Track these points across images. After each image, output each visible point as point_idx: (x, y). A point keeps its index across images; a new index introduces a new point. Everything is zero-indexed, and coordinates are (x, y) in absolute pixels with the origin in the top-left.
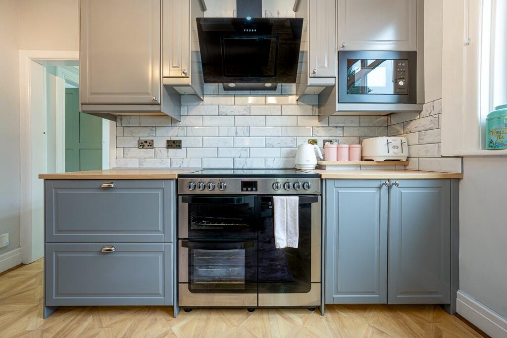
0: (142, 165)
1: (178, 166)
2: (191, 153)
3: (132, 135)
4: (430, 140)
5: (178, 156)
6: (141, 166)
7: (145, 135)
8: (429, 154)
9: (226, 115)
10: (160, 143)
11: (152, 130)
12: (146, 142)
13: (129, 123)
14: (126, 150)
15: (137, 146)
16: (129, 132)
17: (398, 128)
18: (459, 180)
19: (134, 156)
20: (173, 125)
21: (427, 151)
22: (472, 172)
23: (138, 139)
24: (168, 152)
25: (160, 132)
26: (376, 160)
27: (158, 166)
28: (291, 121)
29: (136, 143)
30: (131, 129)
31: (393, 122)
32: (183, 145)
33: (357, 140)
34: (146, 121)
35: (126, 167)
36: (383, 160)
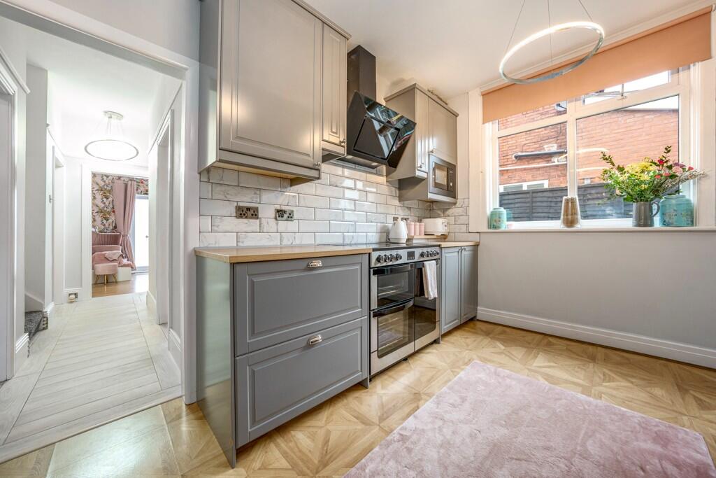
0: (243, 242)
1: (289, 243)
2: (304, 226)
3: (226, 197)
4: (462, 222)
5: (289, 230)
6: (240, 244)
7: (246, 200)
8: (462, 231)
9: (336, 186)
10: (267, 212)
11: (255, 193)
12: (248, 209)
13: (222, 180)
14: (217, 221)
15: (234, 214)
16: (222, 193)
17: (439, 212)
18: (478, 245)
19: (228, 228)
20: (283, 190)
21: (461, 229)
22: (485, 240)
23: (235, 204)
24: (277, 224)
25: (266, 197)
26: (436, 234)
27: (265, 242)
28: (382, 199)
29: (233, 210)
30: (223, 188)
31: (434, 207)
32: (295, 216)
33: (417, 219)
34: (246, 180)
35: (217, 246)
36: (440, 234)
